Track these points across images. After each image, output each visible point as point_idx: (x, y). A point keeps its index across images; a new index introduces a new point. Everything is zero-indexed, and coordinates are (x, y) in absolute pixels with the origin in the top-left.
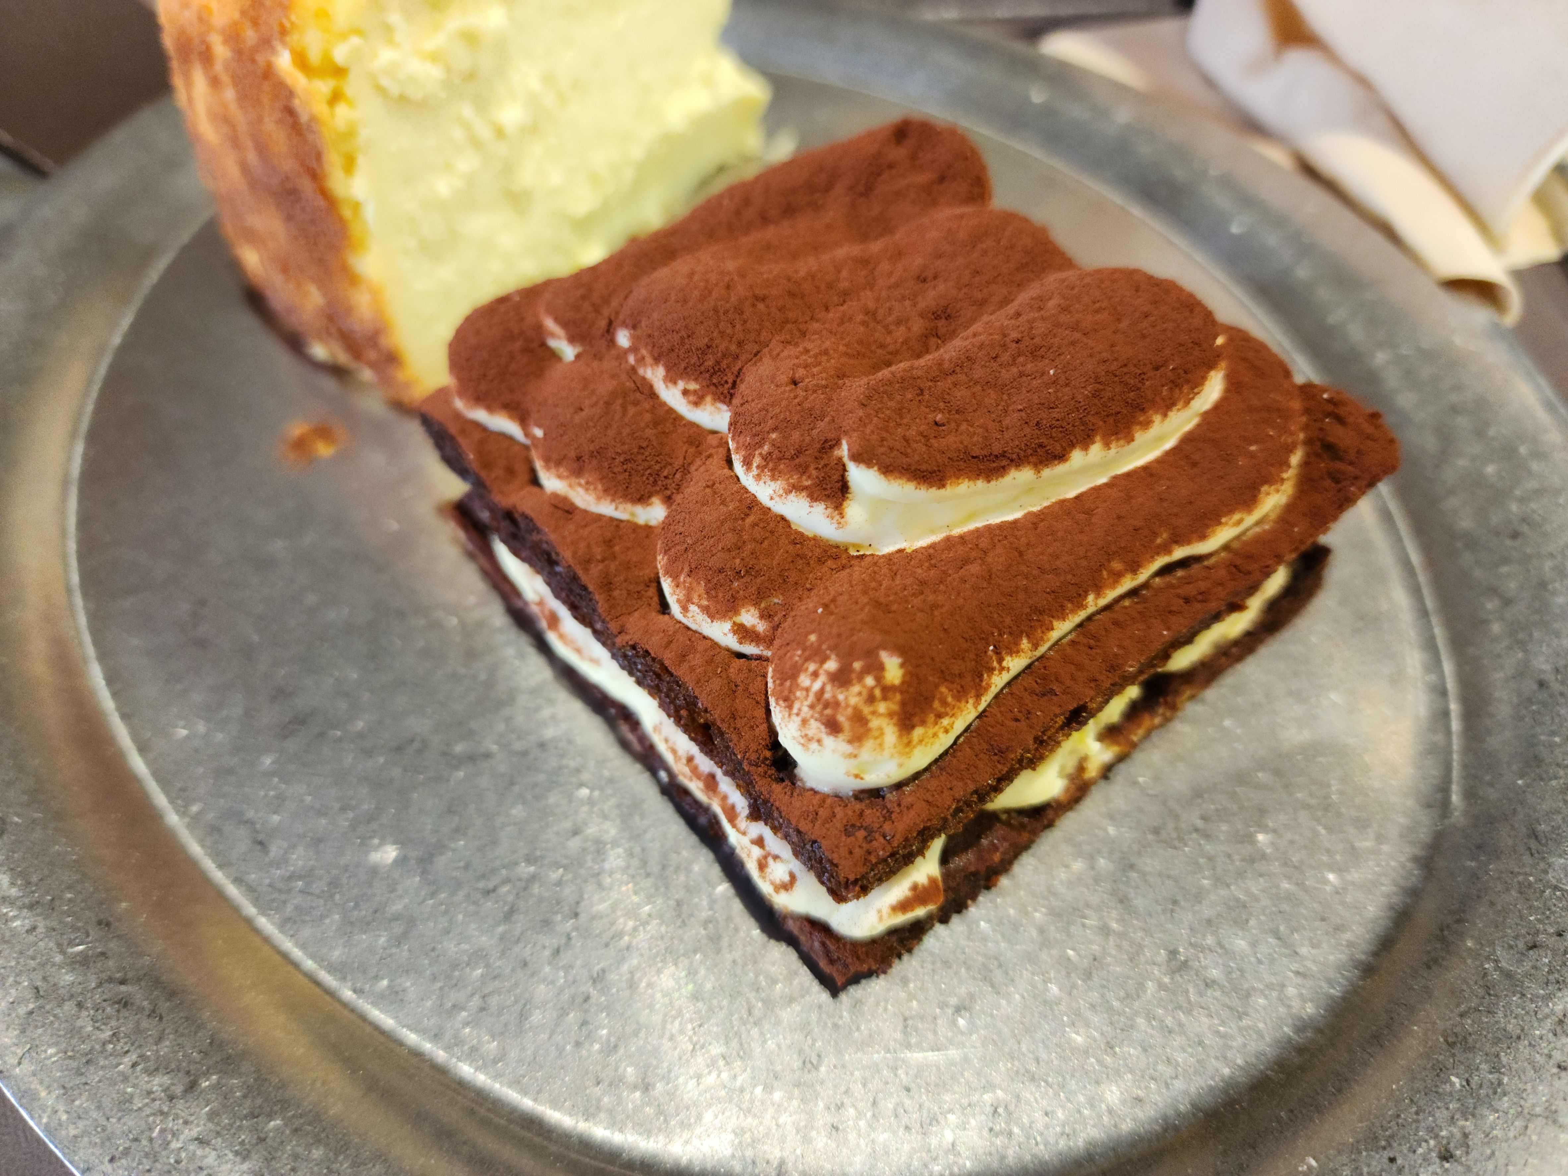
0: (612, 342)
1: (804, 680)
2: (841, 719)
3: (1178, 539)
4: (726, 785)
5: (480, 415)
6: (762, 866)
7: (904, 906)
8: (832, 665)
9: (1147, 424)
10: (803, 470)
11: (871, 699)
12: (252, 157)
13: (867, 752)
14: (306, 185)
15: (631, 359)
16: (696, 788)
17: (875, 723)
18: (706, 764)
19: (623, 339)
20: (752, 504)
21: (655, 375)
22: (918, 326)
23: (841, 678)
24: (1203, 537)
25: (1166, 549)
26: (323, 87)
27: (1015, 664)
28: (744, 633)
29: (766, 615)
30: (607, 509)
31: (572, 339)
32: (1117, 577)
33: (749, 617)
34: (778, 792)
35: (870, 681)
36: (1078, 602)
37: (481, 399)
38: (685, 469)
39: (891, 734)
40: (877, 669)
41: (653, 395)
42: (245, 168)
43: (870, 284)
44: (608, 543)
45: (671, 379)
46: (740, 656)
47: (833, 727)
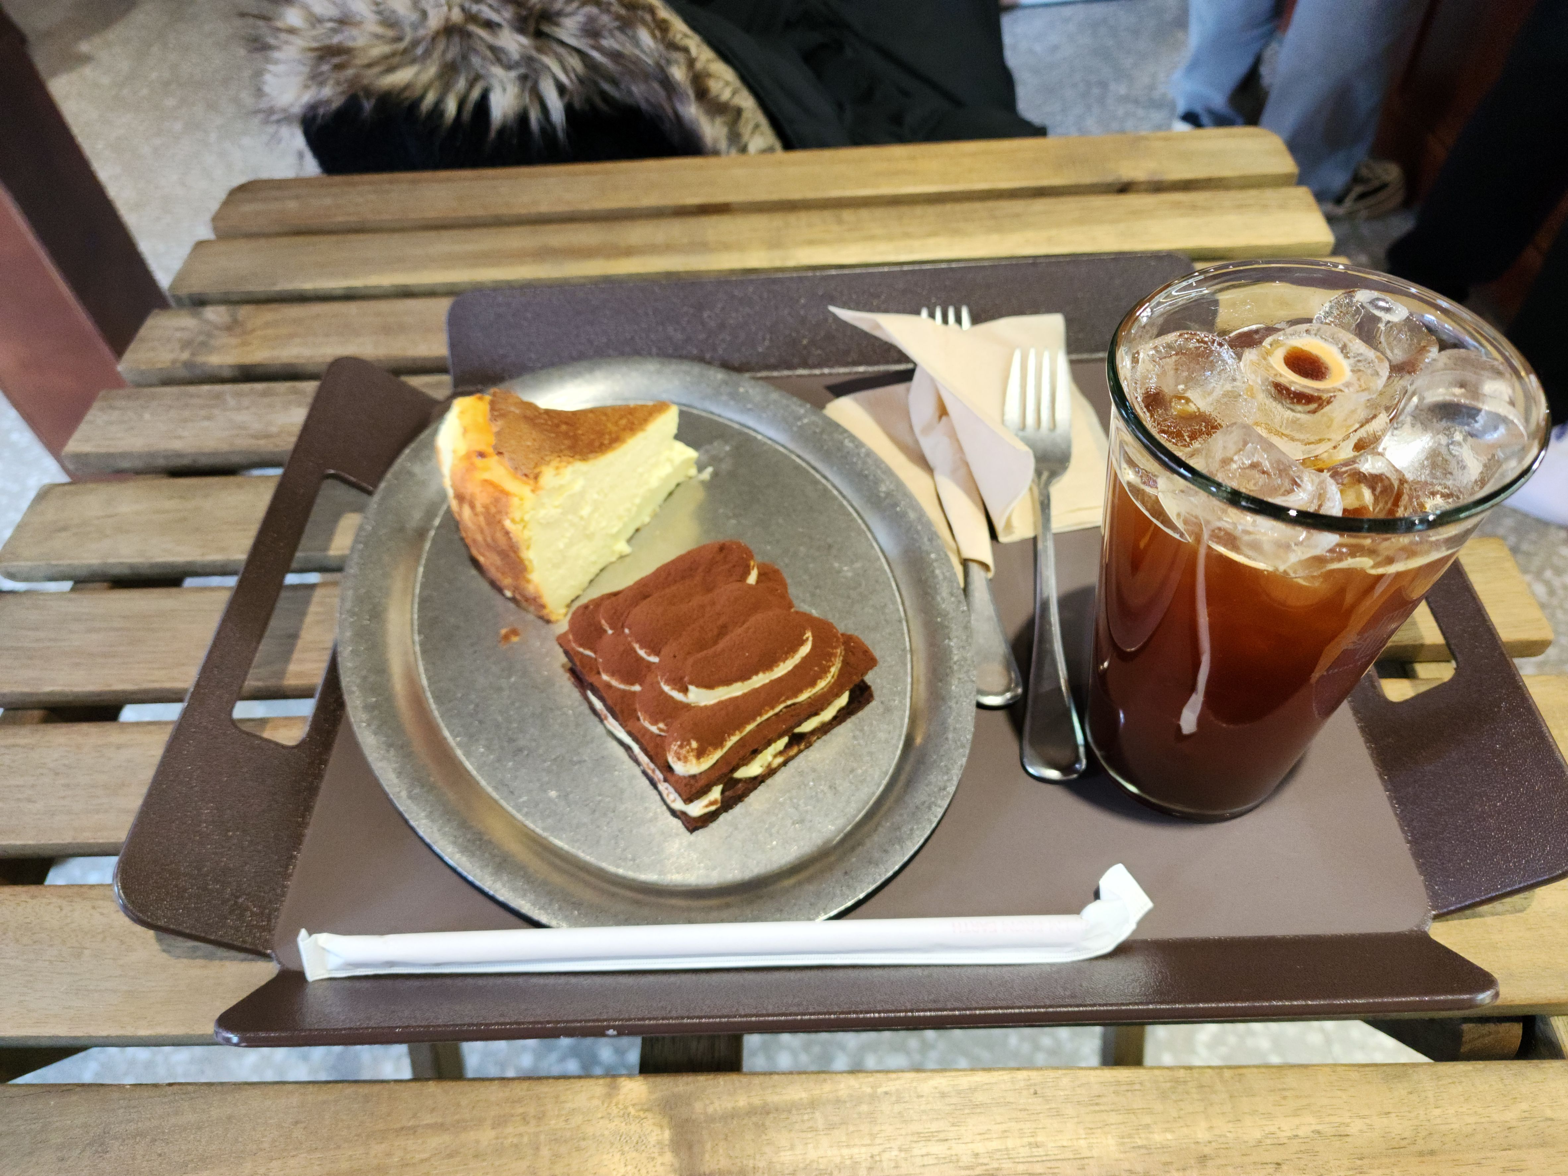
0: (623, 632)
1: (672, 746)
2: (681, 757)
3: (788, 698)
4: (658, 772)
5: (581, 650)
6: (668, 795)
7: (707, 806)
8: (679, 743)
9: (778, 666)
10: (675, 684)
11: (688, 752)
12: (489, 539)
13: (688, 764)
14: (512, 554)
15: (629, 639)
16: (650, 772)
17: (690, 758)
18: (652, 766)
19: (627, 631)
20: (662, 692)
21: (637, 646)
22: (716, 632)
23: (681, 747)
24: (796, 697)
25: (784, 701)
26: (520, 527)
27: (734, 739)
28: (660, 730)
29: (666, 725)
30: (622, 686)
31: (611, 628)
32: (767, 712)
33: (661, 725)
34: (669, 775)
35: (688, 747)
36: (754, 719)
37: (581, 645)
38: (645, 676)
39: (694, 761)
40: (689, 744)
41: (635, 652)
42: (485, 540)
43: (703, 616)
44: (623, 697)
45: (642, 647)
46: (660, 735)
47: (679, 759)
